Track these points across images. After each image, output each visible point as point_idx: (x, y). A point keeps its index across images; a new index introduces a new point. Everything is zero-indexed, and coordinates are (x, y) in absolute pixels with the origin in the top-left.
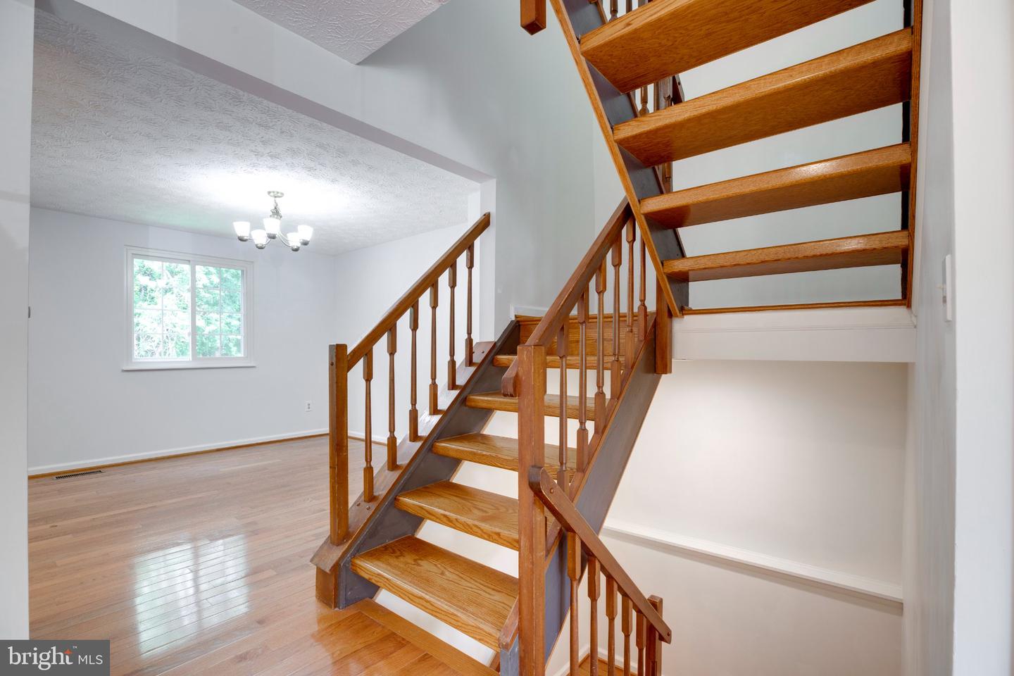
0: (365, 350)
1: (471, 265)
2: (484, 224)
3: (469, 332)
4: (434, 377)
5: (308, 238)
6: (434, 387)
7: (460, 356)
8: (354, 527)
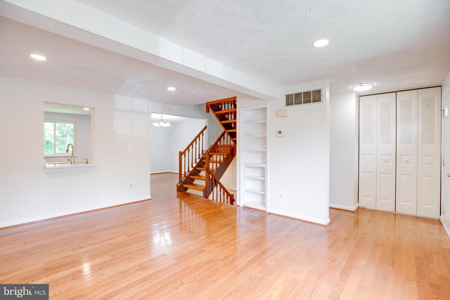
0: (184, 152)
1: (203, 136)
2: (205, 128)
3: (202, 148)
4: (196, 157)
5: (169, 126)
6: (196, 158)
7: (201, 153)
8: (183, 181)
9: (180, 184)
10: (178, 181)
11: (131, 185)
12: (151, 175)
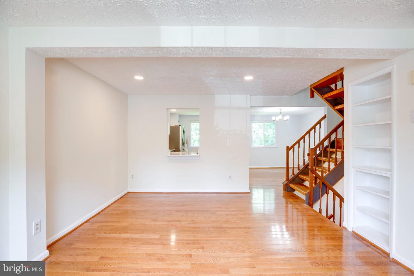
0: (293, 147)
1: (320, 127)
2: (325, 117)
8: (290, 179)
9: (286, 182)
10: (285, 179)
11: (230, 176)
12: (250, 169)
